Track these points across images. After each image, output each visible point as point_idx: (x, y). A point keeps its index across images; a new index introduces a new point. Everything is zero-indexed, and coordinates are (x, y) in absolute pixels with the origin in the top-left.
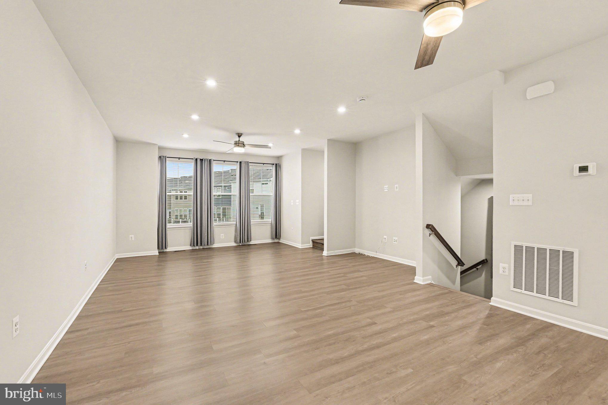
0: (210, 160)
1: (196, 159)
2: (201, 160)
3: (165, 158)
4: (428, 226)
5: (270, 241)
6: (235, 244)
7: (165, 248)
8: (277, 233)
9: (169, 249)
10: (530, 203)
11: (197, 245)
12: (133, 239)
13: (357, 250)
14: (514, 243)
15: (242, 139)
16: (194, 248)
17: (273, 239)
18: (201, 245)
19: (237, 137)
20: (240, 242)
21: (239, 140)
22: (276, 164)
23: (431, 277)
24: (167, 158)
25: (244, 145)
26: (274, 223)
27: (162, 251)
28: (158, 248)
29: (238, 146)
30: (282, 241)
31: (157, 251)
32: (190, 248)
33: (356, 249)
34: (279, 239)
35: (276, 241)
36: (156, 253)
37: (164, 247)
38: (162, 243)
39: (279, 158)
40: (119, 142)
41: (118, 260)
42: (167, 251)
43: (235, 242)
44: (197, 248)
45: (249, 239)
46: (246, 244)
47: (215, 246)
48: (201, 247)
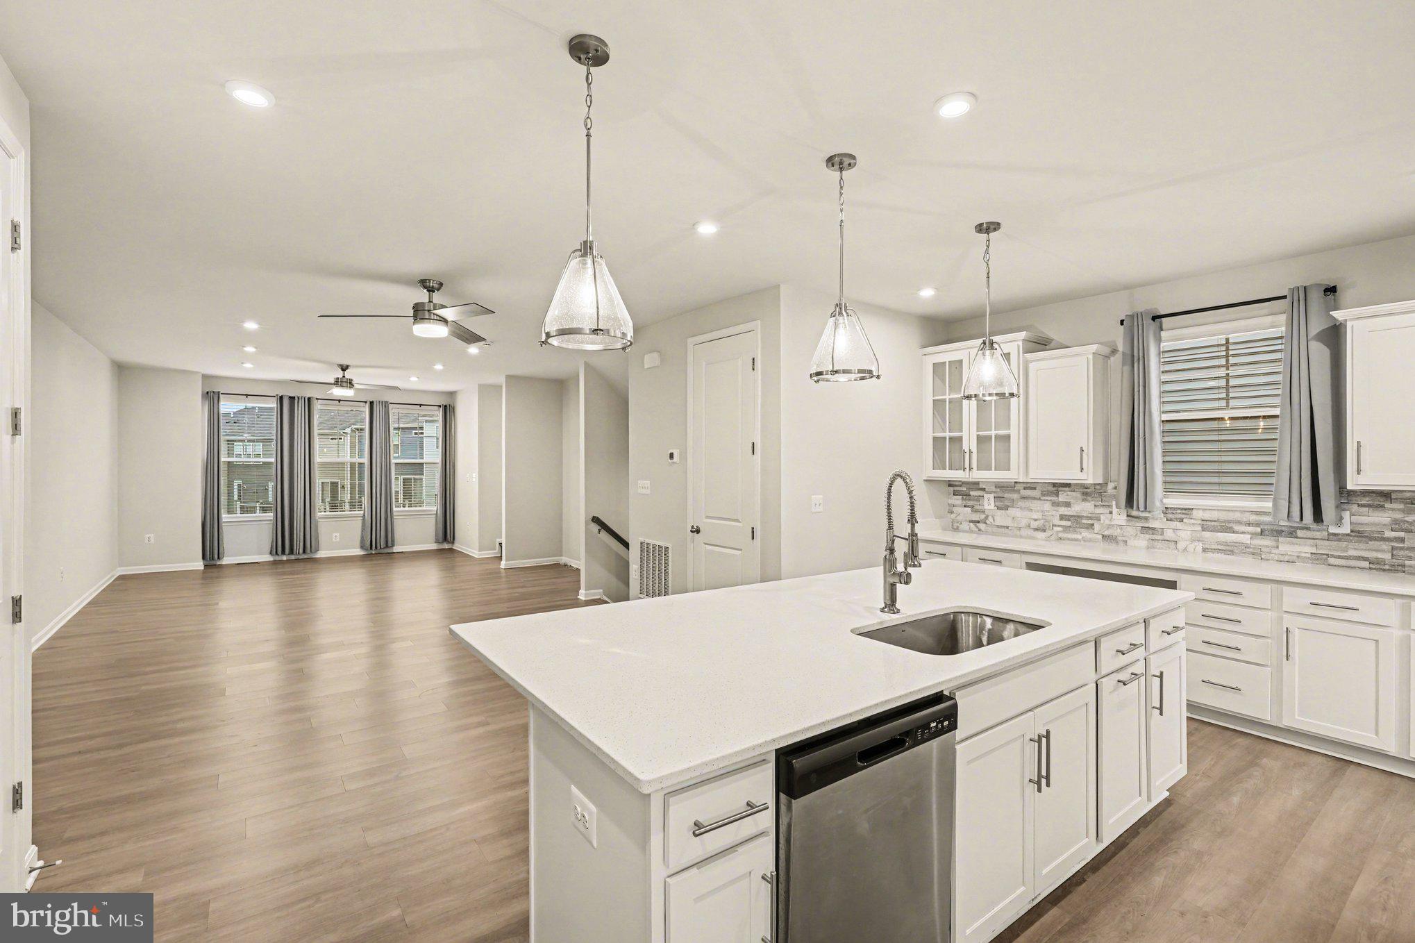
0: (309, 399)
1: (281, 398)
2: (292, 398)
3: (217, 395)
4: (596, 520)
5: (434, 546)
6: (362, 553)
7: (218, 558)
8: (447, 531)
9: (226, 560)
10: (648, 492)
11: (283, 552)
12: (152, 541)
13: (564, 560)
14: (642, 539)
15: (348, 374)
16: (277, 558)
17: (437, 542)
18: (291, 552)
19: (340, 370)
20: (371, 548)
21: (344, 377)
22: (446, 406)
23: (601, 590)
24: (221, 396)
25: (350, 384)
26: (440, 513)
27: (212, 563)
28: (204, 557)
29: (341, 386)
30: (457, 547)
31: (202, 563)
32: (271, 559)
33: (563, 558)
34: (453, 543)
35: (446, 546)
36: (199, 565)
37: (216, 556)
38: (211, 549)
39: (452, 394)
40: (122, 371)
41: (122, 578)
42: (224, 563)
43: (362, 547)
44: (285, 558)
45: (390, 542)
46: (383, 551)
47: (321, 554)
48: (293, 557)
